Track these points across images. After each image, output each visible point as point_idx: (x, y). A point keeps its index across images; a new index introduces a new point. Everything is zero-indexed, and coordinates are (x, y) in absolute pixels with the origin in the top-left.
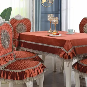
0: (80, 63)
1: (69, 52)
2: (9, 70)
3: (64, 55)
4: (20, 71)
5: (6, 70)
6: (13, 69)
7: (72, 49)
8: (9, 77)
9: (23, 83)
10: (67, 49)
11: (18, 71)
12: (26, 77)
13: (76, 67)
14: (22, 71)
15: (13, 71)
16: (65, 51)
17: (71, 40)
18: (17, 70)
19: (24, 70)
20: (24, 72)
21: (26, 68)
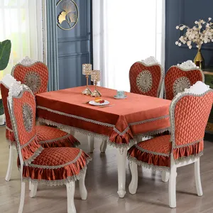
0: (139, 147)
1: (123, 134)
2: (39, 166)
3: (116, 138)
4: (56, 167)
5: (33, 166)
6: (45, 165)
7: (127, 129)
8: (40, 176)
9: (62, 184)
10: (120, 129)
11: (53, 167)
12: (66, 176)
13: (133, 153)
14: (60, 167)
15: (44, 167)
16: (118, 132)
17: (126, 116)
18: (51, 165)
19: (62, 166)
20: (63, 168)
21: (65, 163)
